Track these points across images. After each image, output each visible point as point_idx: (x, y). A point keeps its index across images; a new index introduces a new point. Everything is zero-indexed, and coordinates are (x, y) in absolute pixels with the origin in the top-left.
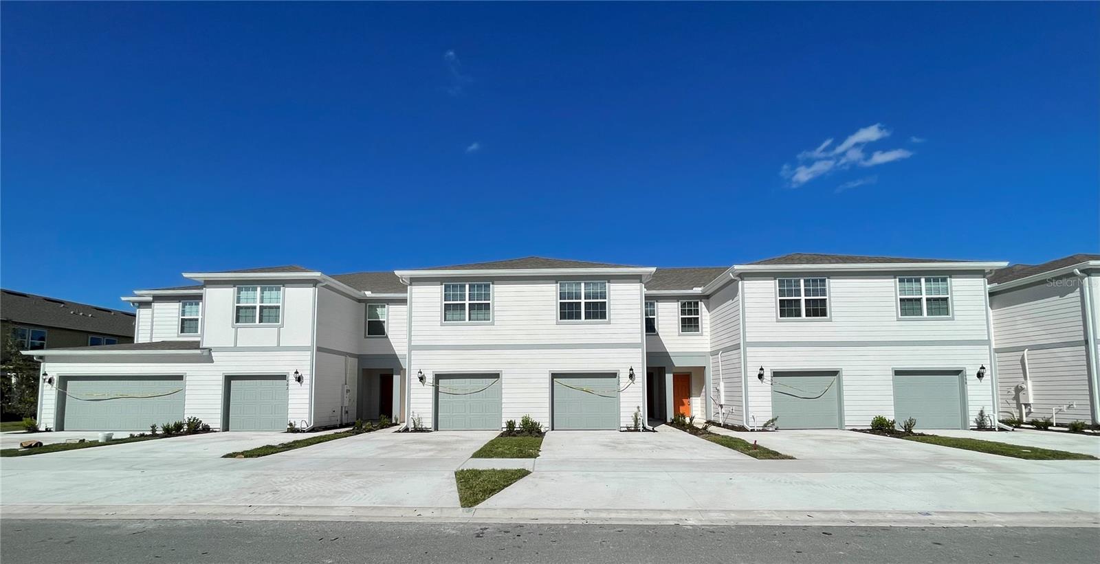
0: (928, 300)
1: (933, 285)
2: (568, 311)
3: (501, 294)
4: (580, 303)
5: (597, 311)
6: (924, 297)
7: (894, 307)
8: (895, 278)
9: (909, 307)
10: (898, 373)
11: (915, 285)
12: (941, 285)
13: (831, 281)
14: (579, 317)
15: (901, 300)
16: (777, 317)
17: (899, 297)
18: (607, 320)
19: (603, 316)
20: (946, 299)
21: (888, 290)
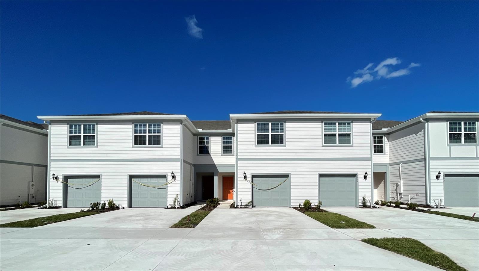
0: (339, 135)
1: (342, 127)
2: (139, 141)
3: (101, 130)
4: (146, 135)
5: (156, 140)
6: (337, 133)
7: (320, 138)
8: (322, 122)
9: (329, 139)
10: (321, 176)
11: (332, 127)
12: (346, 127)
13: (287, 124)
14: (145, 143)
15: (325, 135)
16: (255, 144)
17: (324, 133)
18: (161, 145)
19: (159, 143)
20: (349, 135)
21: (318, 129)
